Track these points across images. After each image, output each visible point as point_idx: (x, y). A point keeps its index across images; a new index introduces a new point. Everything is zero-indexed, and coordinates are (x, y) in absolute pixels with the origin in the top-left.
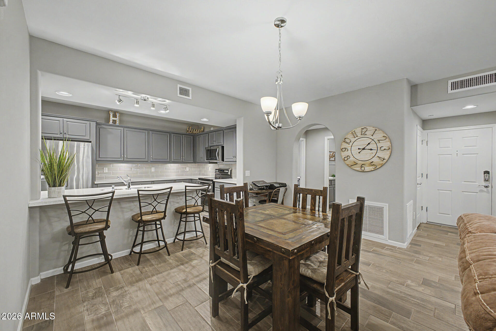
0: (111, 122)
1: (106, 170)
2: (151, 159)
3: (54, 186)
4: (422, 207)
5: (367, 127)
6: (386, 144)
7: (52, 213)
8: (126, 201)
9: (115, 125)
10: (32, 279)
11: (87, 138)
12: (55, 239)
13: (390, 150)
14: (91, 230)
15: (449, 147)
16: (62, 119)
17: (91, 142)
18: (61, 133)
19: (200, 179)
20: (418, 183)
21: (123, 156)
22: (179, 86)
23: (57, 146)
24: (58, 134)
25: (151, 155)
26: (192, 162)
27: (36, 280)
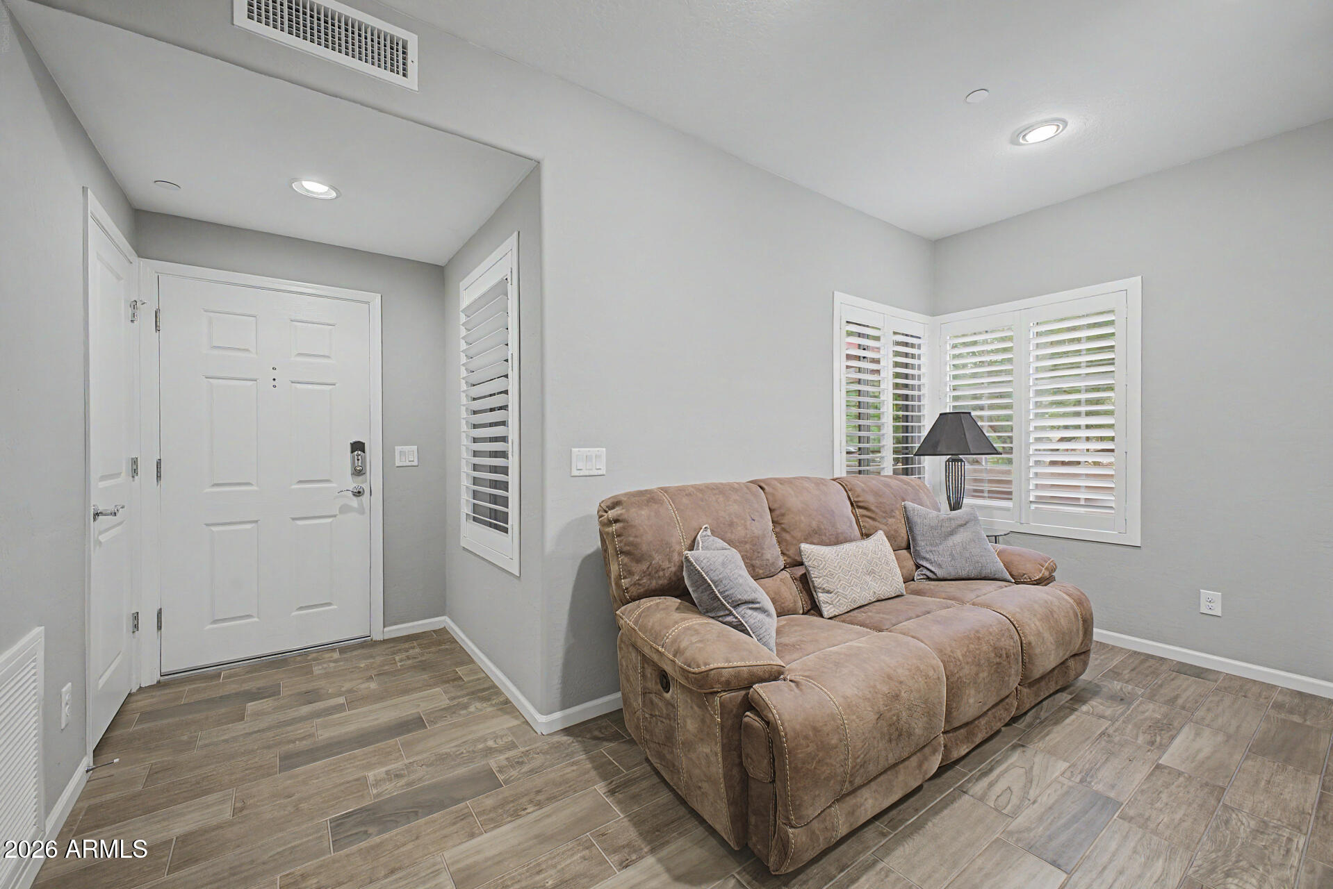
4: (136, 616)
15: (247, 350)
20: (101, 509)
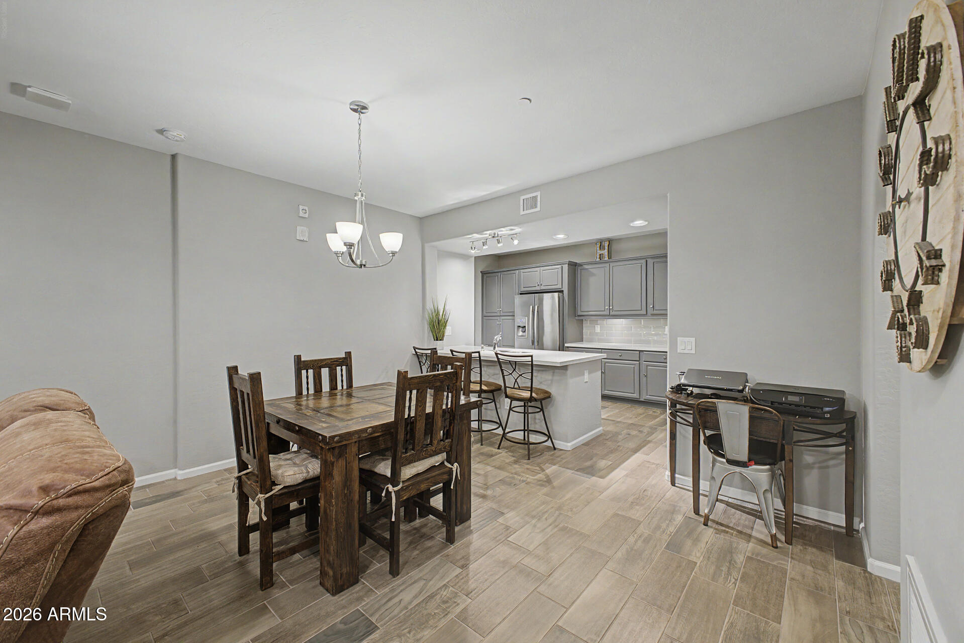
1: (598, 329)
2: (651, 310)
11: (559, 286)
16: (539, 269)
17: (562, 291)
18: (538, 285)
24: (535, 287)
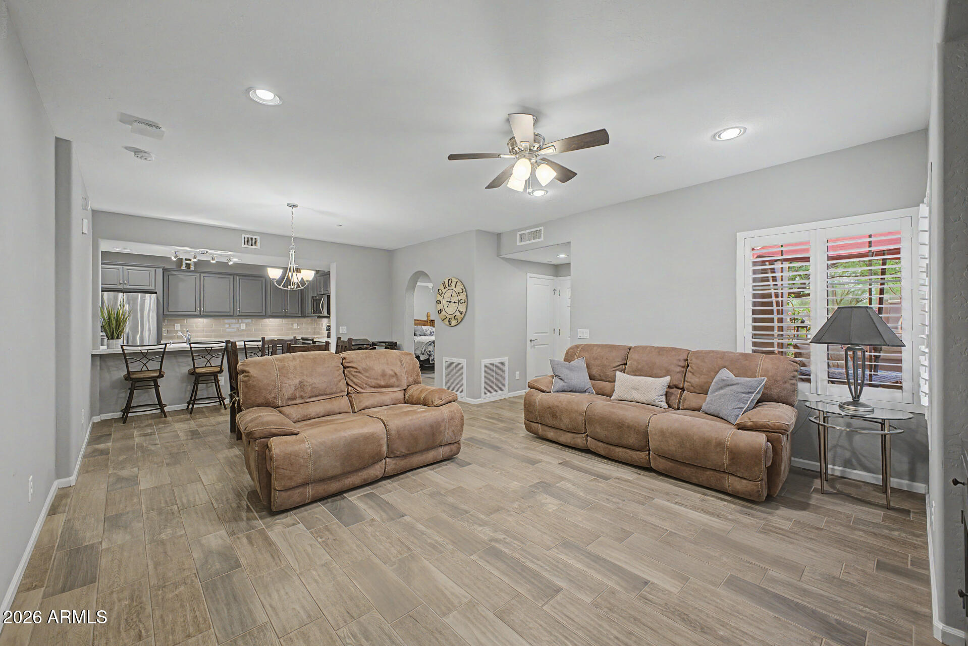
0: (184, 267)
1: (178, 327)
2: (238, 312)
3: (113, 338)
5: (452, 279)
6: (463, 297)
7: (111, 363)
8: (182, 356)
9: (189, 270)
10: (94, 417)
11: (152, 288)
12: (114, 385)
13: (466, 303)
14: (145, 377)
16: (122, 267)
17: (156, 293)
18: (121, 284)
19: (303, 339)
20: (532, 340)
21: (198, 309)
22: (243, 236)
23: (116, 299)
24: (117, 285)
25: (238, 307)
26: (300, 316)
27: (97, 419)
